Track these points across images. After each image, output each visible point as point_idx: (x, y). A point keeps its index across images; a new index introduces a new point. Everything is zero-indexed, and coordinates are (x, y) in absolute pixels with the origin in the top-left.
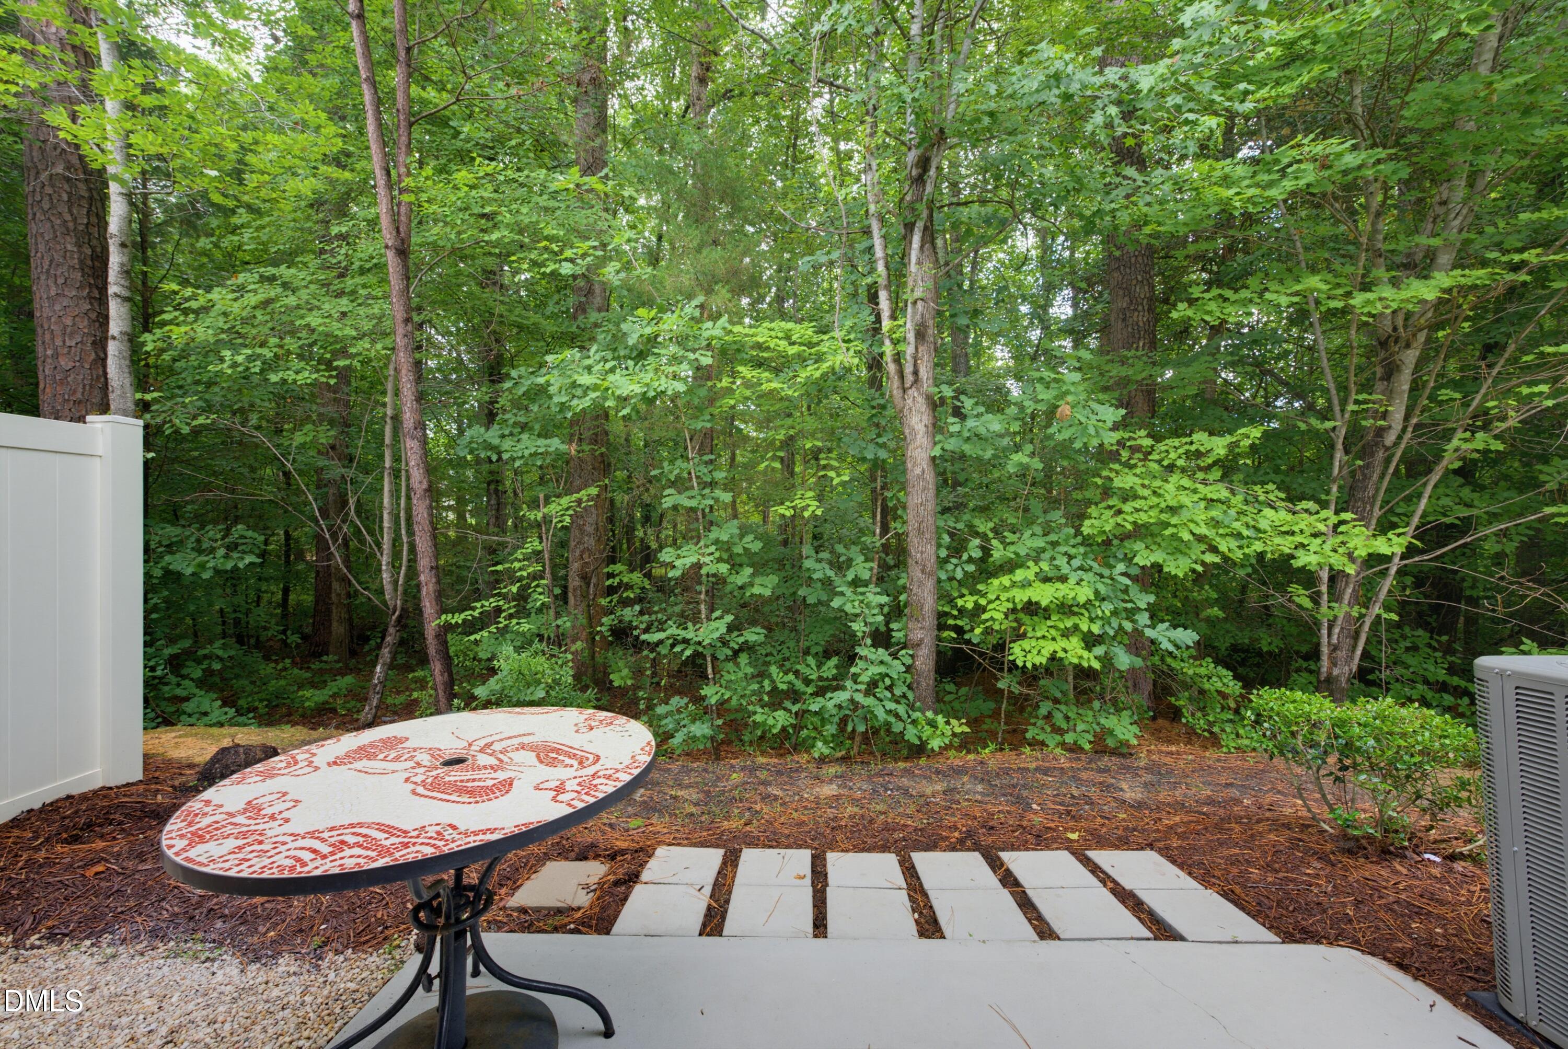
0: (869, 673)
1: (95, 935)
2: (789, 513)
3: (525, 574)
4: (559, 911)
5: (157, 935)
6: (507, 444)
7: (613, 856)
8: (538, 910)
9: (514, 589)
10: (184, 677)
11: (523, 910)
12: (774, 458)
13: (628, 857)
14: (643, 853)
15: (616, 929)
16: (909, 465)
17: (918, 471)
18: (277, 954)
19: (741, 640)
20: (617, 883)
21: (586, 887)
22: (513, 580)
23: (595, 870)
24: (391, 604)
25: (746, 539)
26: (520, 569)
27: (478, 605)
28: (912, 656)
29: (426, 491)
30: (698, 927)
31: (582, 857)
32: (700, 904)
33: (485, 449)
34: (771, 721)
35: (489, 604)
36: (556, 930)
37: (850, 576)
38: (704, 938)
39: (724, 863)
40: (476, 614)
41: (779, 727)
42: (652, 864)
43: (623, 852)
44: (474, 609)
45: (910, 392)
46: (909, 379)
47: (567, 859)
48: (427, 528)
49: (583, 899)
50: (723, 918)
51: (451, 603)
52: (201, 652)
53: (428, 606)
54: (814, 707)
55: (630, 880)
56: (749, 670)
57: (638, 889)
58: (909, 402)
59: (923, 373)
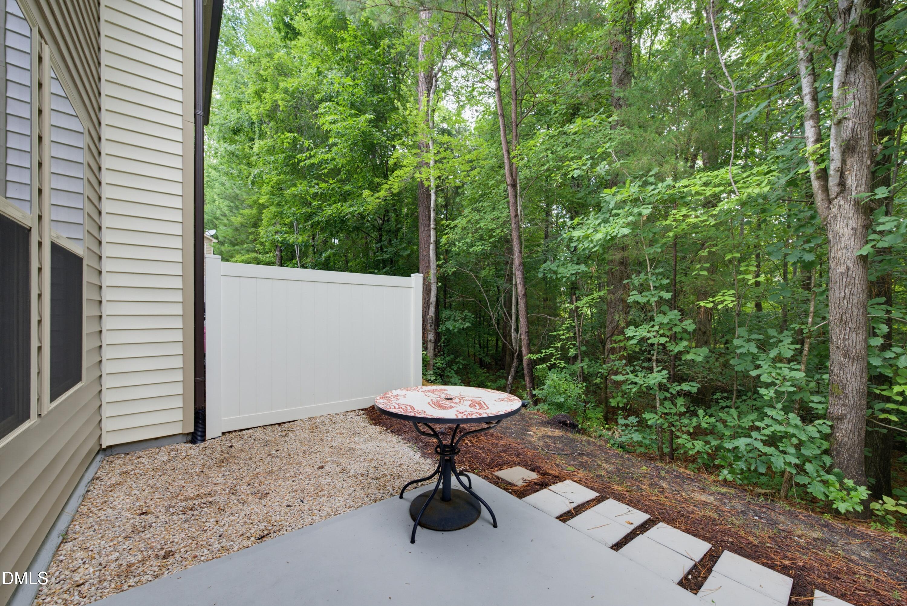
0: (772, 429)
1: (399, 435)
2: (710, 305)
3: (564, 337)
4: (510, 484)
5: (409, 440)
6: (561, 270)
7: (544, 474)
8: (503, 480)
9: (559, 345)
10: (452, 369)
11: (498, 478)
12: (702, 269)
13: (550, 477)
14: (559, 479)
15: (524, 499)
16: (832, 265)
17: (842, 269)
18: (428, 457)
19: (678, 388)
20: (536, 484)
21: (524, 481)
22: (561, 340)
23: (533, 476)
24: (515, 348)
25: (685, 322)
26: (563, 335)
27: (544, 351)
28: (831, 427)
29: (524, 295)
30: (558, 514)
31: (533, 470)
32: (566, 507)
33: (550, 273)
34: (689, 445)
35: (549, 351)
36: (504, 489)
37: (773, 353)
38: (557, 520)
39: (594, 500)
40: (542, 355)
41: (696, 450)
42: (559, 485)
43: (549, 474)
44: (542, 353)
45: (835, 202)
46: (834, 189)
47: (526, 468)
48: (524, 313)
49: (520, 484)
50: (572, 518)
51: (533, 349)
52: (457, 360)
53: (524, 350)
54: (729, 445)
55: (543, 485)
56: (683, 409)
57: (545, 491)
58: (834, 210)
59: (851, 181)
